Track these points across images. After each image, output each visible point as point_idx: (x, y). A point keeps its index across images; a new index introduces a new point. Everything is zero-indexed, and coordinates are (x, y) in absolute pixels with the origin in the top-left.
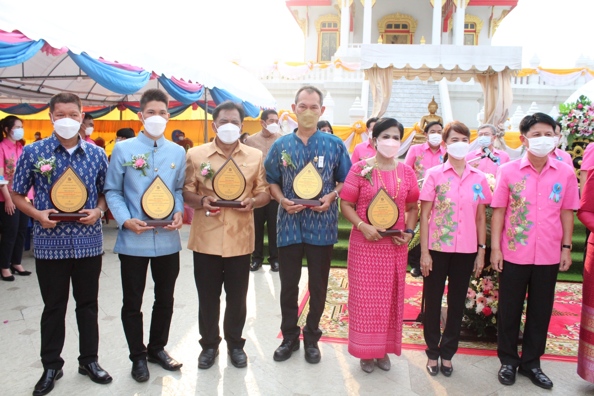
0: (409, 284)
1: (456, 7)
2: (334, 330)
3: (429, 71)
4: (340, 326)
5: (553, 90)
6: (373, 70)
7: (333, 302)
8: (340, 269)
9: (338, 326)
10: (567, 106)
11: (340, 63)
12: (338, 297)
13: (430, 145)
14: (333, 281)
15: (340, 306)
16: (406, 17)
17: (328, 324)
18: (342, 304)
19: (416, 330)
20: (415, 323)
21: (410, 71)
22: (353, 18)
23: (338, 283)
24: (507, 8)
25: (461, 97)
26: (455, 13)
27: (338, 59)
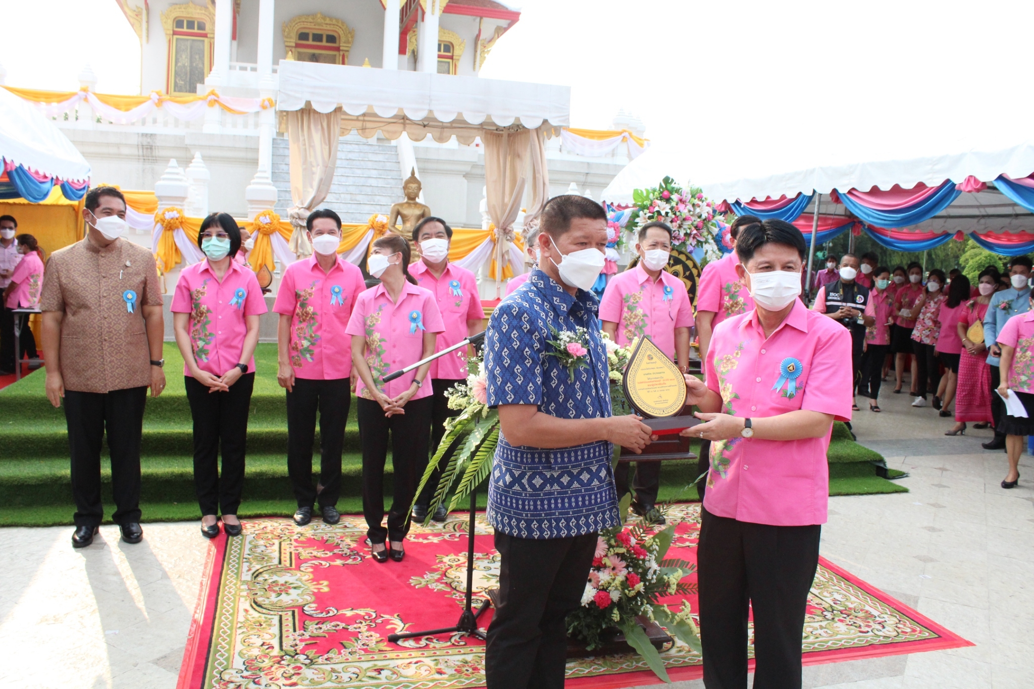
0: (412, 540)
1: (423, 13)
2: (295, 679)
3: (402, 121)
4: (303, 666)
5: (582, 163)
6: (303, 112)
7: (272, 605)
8: (266, 520)
9: (300, 668)
10: (645, 194)
11: (216, 98)
12: (282, 591)
13: (426, 262)
14: (259, 550)
15: (290, 613)
16: (334, 22)
17: (277, 665)
18: (293, 607)
19: (462, 651)
20: (456, 636)
21: (366, 118)
22: (237, 15)
23: (273, 555)
24: (503, 23)
25: (436, 170)
26: (422, 23)
27: (211, 89)
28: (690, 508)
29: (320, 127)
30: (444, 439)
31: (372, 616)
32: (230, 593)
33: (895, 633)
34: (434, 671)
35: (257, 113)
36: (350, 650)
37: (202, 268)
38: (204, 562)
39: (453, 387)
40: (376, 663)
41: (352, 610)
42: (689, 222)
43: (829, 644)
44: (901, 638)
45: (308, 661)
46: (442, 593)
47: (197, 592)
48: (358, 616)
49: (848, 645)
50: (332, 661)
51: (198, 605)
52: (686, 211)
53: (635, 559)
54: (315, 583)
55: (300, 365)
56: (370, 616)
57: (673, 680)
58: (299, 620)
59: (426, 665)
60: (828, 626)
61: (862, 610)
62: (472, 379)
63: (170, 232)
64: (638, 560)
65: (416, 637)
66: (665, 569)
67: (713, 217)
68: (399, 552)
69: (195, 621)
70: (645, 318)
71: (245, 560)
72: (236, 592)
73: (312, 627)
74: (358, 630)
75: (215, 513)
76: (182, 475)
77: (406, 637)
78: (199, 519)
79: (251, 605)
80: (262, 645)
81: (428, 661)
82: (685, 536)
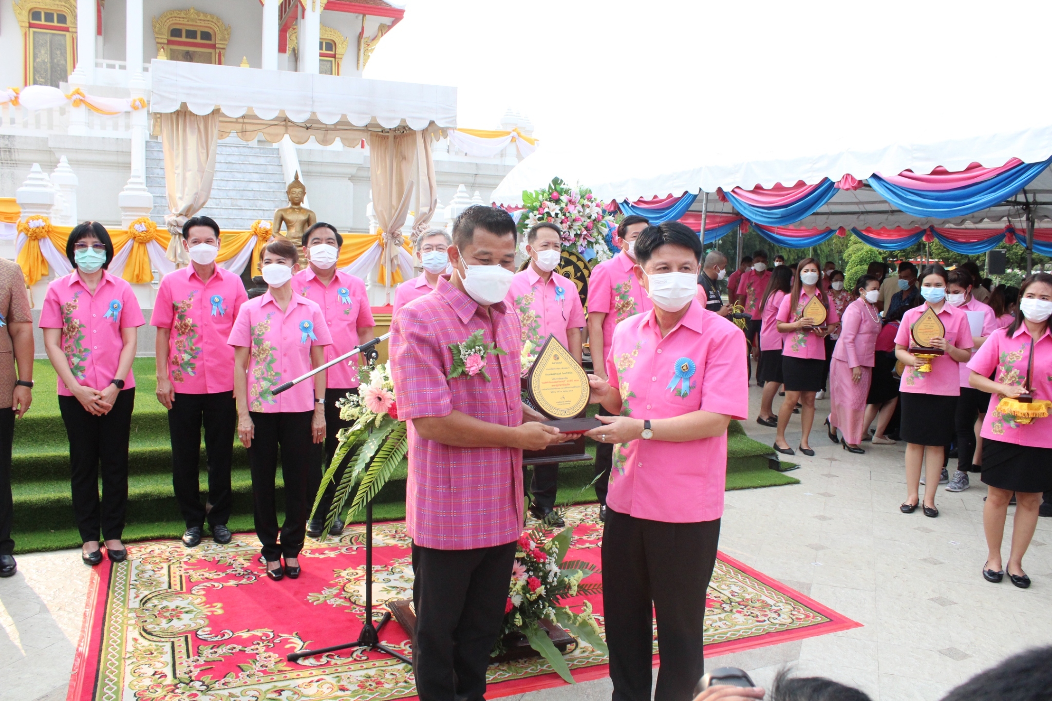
0: (308, 555)
1: (304, 9)
3: (284, 123)
4: (199, 693)
5: (471, 164)
6: (178, 115)
7: (163, 631)
8: (153, 543)
9: (196, 695)
10: (534, 196)
11: (81, 98)
12: (173, 616)
13: (315, 269)
14: (146, 575)
15: (183, 639)
16: (209, 18)
17: (171, 695)
18: (186, 632)
19: (365, 666)
20: (358, 651)
21: (246, 121)
22: (102, 8)
23: (162, 580)
24: (387, 20)
25: (321, 173)
26: (302, 20)
27: (77, 88)
28: (588, 510)
29: (196, 130)
30: (337, 451)
31: (269, 636)
32: (117, 622)
33: (790, 620)
34: (336, 688)
35: (128, 113)
36: (248, 673)
37: (72, 280)
38: (86, 591)
39: (345, 397)
40: (276, 684)
41: (248, 631)
42: (579, 223)
43: (728, 635)
44: (796, 625)
45: (204, 688)
46: (341, 609)
47: (81, 624)
48: (254, 637)
49: (746, 635)
50: (230, 685)
51: (82, 637)
52: (576, 212)
53: (535, 562)
54: (208, 606)
55: (181, 380)
56: (267, 636)
57: (578, 681)
58: (193, 646)
59: (328, 683)
60: (726, 618)
61: (758, 600)
62: (363, 388)
63: (36, 241)
64: (538, 564)
65: (317, 654)
66: (565, 571)
67: (603, 217)
68: (295, 569)
69: (79, 655)
70: (538, 319)
71: (131, 587)
72: (123, 621)
73: (207, 653)
74: (255, 652)
75: (97, 539)
76: (59, 501)
77: (306, 656)
78: (79, 546)
79: (141, 634)
80: (154, 674)
81: (329, 679)
82: (585, 538)
